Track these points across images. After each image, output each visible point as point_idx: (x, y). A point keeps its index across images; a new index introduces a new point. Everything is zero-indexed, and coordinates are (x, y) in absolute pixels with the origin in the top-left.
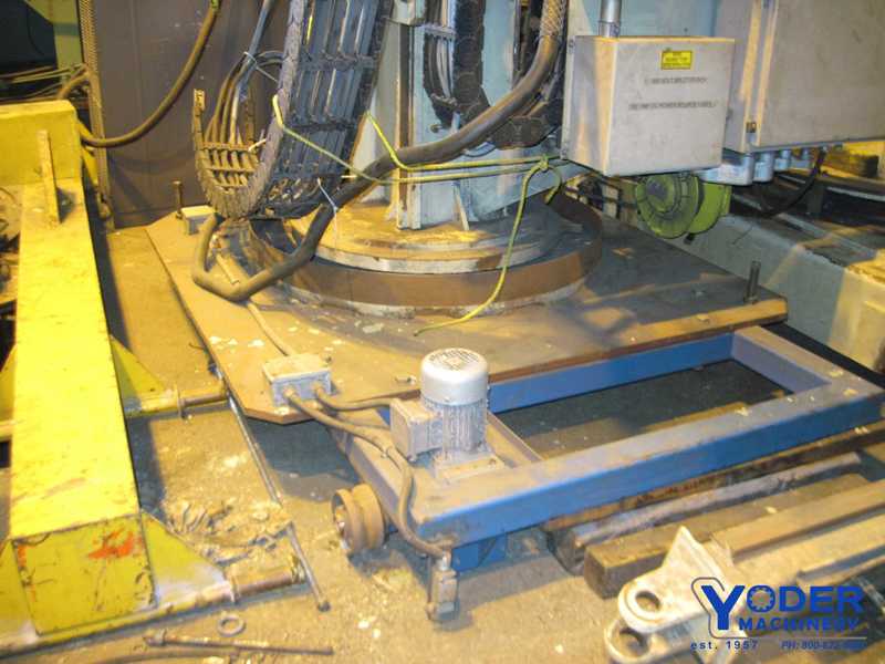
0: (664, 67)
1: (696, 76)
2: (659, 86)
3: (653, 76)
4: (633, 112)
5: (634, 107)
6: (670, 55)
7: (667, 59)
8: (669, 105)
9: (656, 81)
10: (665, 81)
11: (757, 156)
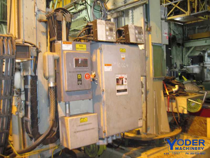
0: (81, 122)
1: (89, 123)
2: (81, 127)
3: (79, 125)
4: (75, 134)
5: (75, 132)
6: (82, 119)
7: (82, 120)
8: (84, 131)
9: (79, 126)
10: (82, 125)
11: (108, 138)
